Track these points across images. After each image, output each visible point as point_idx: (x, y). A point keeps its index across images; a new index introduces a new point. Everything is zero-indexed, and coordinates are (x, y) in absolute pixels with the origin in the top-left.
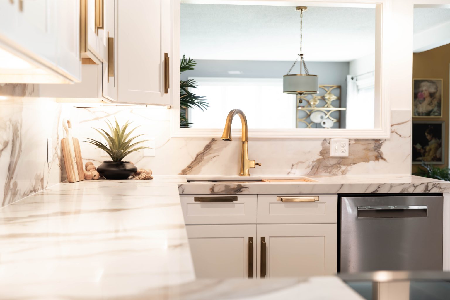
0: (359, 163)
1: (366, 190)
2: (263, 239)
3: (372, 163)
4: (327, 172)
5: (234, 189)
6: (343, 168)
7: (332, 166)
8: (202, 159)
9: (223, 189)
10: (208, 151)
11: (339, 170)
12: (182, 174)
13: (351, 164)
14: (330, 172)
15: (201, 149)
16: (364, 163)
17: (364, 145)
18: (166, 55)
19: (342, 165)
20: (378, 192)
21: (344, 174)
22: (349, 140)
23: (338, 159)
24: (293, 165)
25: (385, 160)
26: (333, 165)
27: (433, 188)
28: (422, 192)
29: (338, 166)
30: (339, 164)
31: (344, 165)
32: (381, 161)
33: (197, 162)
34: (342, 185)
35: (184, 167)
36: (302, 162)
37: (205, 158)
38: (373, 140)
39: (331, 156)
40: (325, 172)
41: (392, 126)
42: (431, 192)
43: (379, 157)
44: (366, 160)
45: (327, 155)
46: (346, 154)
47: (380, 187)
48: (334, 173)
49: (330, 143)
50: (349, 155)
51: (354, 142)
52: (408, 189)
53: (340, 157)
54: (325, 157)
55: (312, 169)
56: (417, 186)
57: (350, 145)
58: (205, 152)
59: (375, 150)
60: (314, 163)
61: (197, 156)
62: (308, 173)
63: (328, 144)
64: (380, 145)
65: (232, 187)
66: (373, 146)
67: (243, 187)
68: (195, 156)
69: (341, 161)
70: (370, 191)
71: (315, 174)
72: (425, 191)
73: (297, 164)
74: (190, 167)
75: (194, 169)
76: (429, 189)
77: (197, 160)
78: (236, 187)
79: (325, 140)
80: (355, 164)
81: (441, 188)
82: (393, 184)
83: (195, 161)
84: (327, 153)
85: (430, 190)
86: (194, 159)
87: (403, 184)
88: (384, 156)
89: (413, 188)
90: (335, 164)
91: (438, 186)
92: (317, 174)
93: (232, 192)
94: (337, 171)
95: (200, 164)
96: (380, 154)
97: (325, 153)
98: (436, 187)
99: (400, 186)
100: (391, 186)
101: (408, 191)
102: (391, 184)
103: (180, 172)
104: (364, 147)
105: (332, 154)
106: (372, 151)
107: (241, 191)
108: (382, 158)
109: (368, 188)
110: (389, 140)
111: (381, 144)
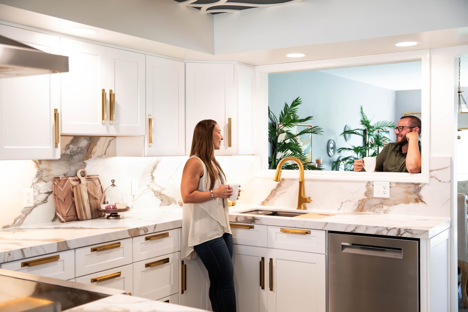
0: (399, 204)
1: (346, 229)
3: (412, 205)
4: (371, 211)
5: (250, 220)
6: (385, 208)
7: (375, 205)
8: (275, 194)
9: (243, 219)
10: (279, 188)
11: (381, 209)
12: (262, 205)
13: (392, 204)
14: (373, 211)
16: (405, 204)
17: (404, 188)
19: (384, 205)
20: (356, 232)
21: (386, 213)
22: (390, 183)
23: (381, 200)
24: (342, 203)
25: (424, 202)
26: (376, 205)
27: (405, 232)
28: (395, 235)
29: (381, 206)
30: (382, 204)
31: (386, 205)
32: (420, 203)
33: (272, 196)
34: (327, 223)
36: (350, 201)
37: (277, 193)
38: (413, 183)
39: (374, 197)
40: (369, 211)
41: (430, 171)
42: (403, 236)
43: (419, 200)
44: (407, 202)
45: (371, 196)
46: (387, 196)
47: (357, 227)
48: (377, 211)
49: (373, 185)
50: (390, 197)
51: (395, 185)
52: (382, 231)
53: (382, 198)
54: (369, 197)
55: (358, 207)
56: (390, 230)
57: (391, 188)
58: (278, 188)
59: (415, 193)
60: (360, 202)
62: (355, 210)
63: (372, 186)
64: (419, 189)
65: (249, 218)
66: (413, 190)
67: (256, 219)
69: (383, 202)
70: (349, 230)
71: (360, 211)
72: (397, 235)
73: (346, 202)
74: (267, 200)
75: (270, 201)
76: (401, 233)
77: (272, 195)
78: (251, 218)
79: (369, 182)
80: (396, 205)
81: (412, 234)
82: (369, 226)
83: (270, 195)
84: (371, 194)
85: (402, 235)
86: (269, 194)
87: (377, 227)
88: (424, 199)
89: (386, 231)
90: (378, 204)
91: (410, 231)
92: (362, 212)
93: (249, 222)
94: (380, 210)
95: (274, 198)
96: (419, 197)
97: (369, 193)
98: (408, 232)
99: (374, 228)
100: (367, 228)
101: (382, 233)
102: (367, 226)
103: (261, 203)
104: (404, 190)
106: (411, 194)
107: (255, 222)
108: (422, 201)
109: (347, 227)
110: (428, 184)
111: (420, 187)
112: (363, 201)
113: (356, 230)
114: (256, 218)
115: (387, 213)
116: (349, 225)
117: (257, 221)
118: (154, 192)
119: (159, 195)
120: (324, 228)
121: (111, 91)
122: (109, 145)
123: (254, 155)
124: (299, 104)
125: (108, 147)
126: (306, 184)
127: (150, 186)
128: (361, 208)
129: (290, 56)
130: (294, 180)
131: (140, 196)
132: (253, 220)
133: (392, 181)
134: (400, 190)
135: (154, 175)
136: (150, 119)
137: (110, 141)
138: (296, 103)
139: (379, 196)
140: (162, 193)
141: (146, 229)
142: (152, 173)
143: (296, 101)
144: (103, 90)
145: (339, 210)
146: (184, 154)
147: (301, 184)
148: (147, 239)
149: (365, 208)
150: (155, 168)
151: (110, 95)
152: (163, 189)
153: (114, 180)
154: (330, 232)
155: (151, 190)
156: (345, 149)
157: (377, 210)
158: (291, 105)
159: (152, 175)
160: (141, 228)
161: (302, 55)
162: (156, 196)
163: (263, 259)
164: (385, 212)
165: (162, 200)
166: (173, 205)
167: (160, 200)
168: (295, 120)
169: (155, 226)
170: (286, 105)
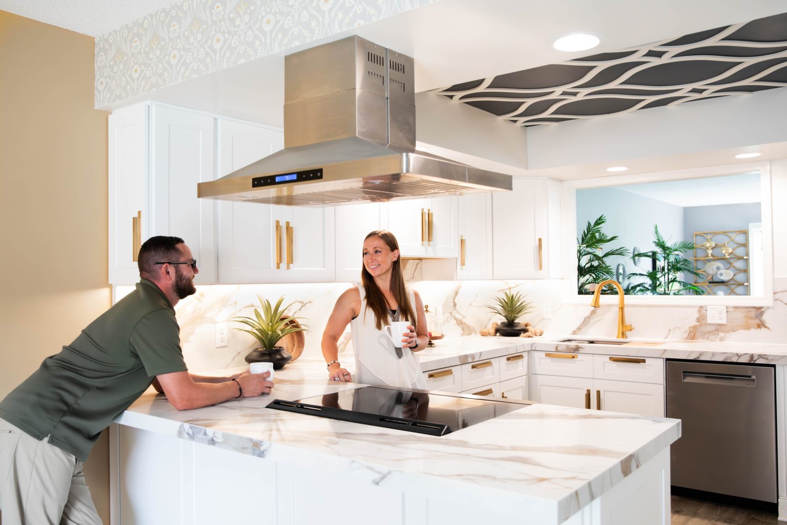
0: (738, 330)
2: (598, 392)
3: (754, 331)
5: (573, 348)
6: (721, 335)
7: (709, 332)
9: (564, 348)
14: (707, 339)
15: (588, 313)
18: (540, 240)
22: (727, 307)
24: (670, 330)
25: (768, 328)
26: (711, 331)
27: (759, 358)
28: (747, 362)
29: (716, 332)
30: (717, 330)
31: (721, 332)
32: (763, 329)
34: (665, 350)
35: (575, 327)
36: (679, 328)
37: (592, 321)
38: (754, 307)
41: (775, 293)
42: (757, 362)
43: (762, 325)
44: (747, 327)
46: (724, 321)
49: (706, 310)
51: (733, 310)
52: (731, 358)
56: (740, 356)
57: (728, 313)
59: (756, 318)
60: (691, 329)
61: (585, 319)
63: (705, 311)
64: (762, 313)
65: (572, 347)
66: (754, 314)
68: (583, 319)
69: (719, 328)
72: (750, 361)
74: (579, 329)
75: (582, 330)
76: (754, 359)
78: (574, 347)
79: (701, 307)
80: (734, 331)
81: (767, 359)
84: (704, 320)
85: (755, 361)
88: (767, 325)
89: (737, 357)
90: (713, 331)
91: (764, 357)
96: (762, 322)
97: (701, 319)
98: (763, 358)
100: (714, 354)
102: (713, 352)
103: (571, 332)
105: (709, 321)
106: (752, 319)
108: (765, 327)
110: (772, 308)
111: (763, 312)
112: (695, 327)
113: (700, 357)
114: (580, 346)
115: (724, 341)
116: (693, 352)
117: (581, 351)
118: (456, 320)
119: (460, 323)
120: (661, 355)
121: (429, 210)
122: (416, 268)
123: (562, 279)
124: (603, 222)
125: (415, 271)
126: (626, 309)
127: (453, 314)
128: (693, 335)
129: (610, 169)
130: (611, 306)
131: (444, 324)
132: (577, 349)
133: (728, 305)
134: (739, 316)
135: (456, 301)
136: (462, 240)
137: (417, 264)
138: (599, 221)
139: (714, 322)
140: (463, 322)
141: (473, 356)
142: (454, 299)
143: (600, 219)
144: (423, 209)
145: (666, 338)
146: (492, 278)
147: (622, 309)
148: (473, 367)
149: (698, 335)
150: (456, 294)
151: (429, 214)
152: (464, 317)
153: (427, 306)
154: (667, 360)
155: (453, 318)
156: (636, 274)
157: (712, 337)
158: (595, 224)
159: (454, 302)
160: (469, 355)
161: (625, 169)
162: (458, 325)
163: (589, 391)
164: (721, 339)
165: (463, 330)
166: (473, 335)
167: (462, 330)
168: (602, 240)
169: (481, 354)
170: (589, 224)
